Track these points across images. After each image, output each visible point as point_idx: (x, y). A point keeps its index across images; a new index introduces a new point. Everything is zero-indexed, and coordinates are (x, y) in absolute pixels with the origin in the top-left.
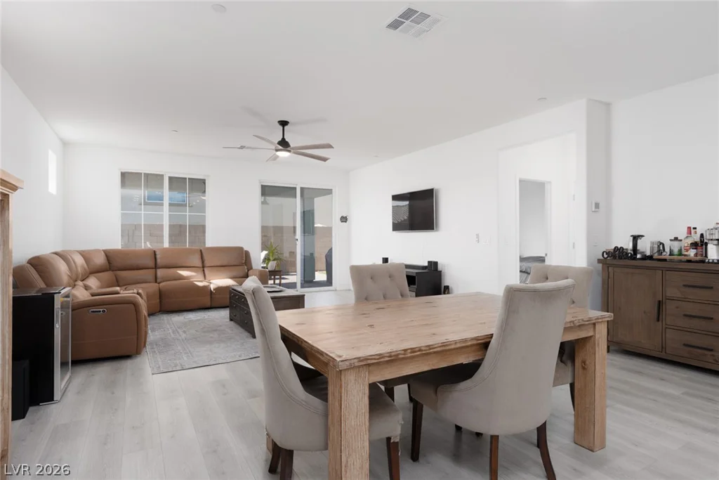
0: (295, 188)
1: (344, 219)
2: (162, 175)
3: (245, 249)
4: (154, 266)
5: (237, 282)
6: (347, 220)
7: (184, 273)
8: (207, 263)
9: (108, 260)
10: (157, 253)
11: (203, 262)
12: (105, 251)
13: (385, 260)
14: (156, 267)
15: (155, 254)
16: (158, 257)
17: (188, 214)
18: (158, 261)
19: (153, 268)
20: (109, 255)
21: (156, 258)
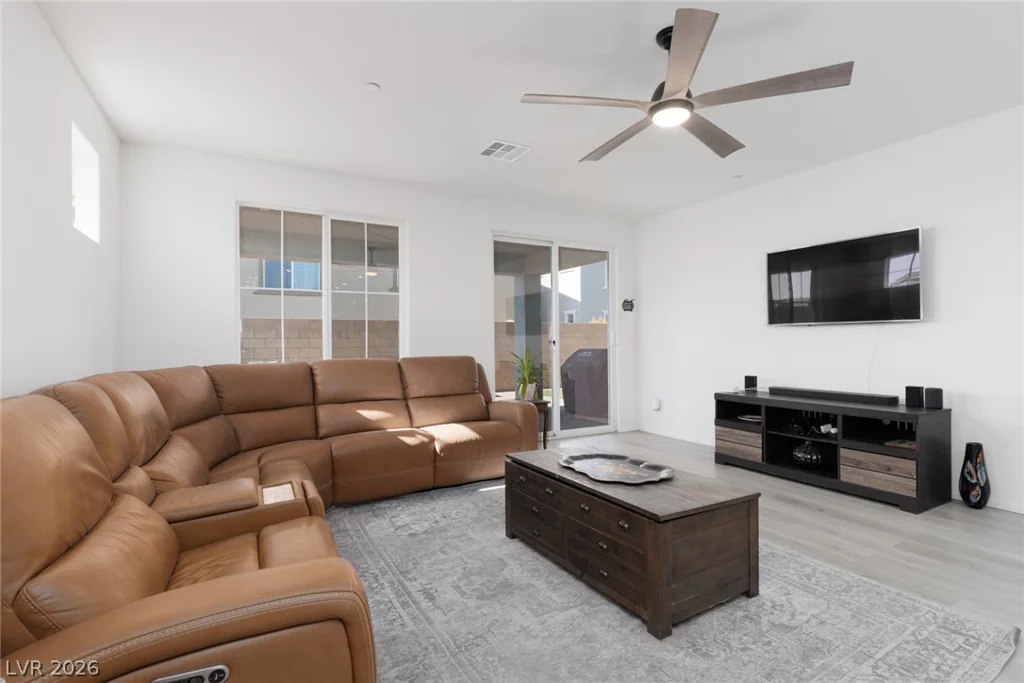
0: (548, 250)
1: (628, 306)
2: (320, 217)
3: (478, 361)
4: (311, 401)
5: (474, 430)
6: (632, 306)
7: (371, 414)
8: (414, 390)
9: (216, 391)
10: (316, 372)
11: (404, 389)
12: (208, 370)
13: (751, 381)
14: (314, 401)
15: (312, 375)
16: (318, 379)
17: (366, 292)
18: (319, 387)
19: (308, 405)
20: (216, 377)
21: (314, 384)
